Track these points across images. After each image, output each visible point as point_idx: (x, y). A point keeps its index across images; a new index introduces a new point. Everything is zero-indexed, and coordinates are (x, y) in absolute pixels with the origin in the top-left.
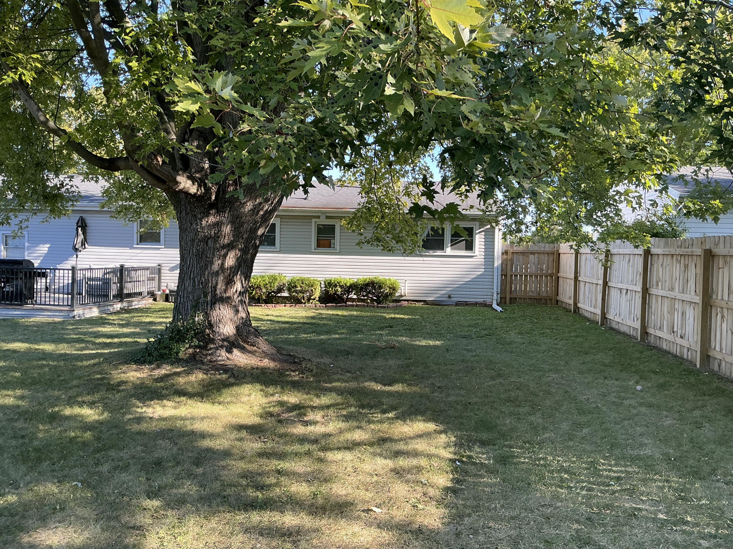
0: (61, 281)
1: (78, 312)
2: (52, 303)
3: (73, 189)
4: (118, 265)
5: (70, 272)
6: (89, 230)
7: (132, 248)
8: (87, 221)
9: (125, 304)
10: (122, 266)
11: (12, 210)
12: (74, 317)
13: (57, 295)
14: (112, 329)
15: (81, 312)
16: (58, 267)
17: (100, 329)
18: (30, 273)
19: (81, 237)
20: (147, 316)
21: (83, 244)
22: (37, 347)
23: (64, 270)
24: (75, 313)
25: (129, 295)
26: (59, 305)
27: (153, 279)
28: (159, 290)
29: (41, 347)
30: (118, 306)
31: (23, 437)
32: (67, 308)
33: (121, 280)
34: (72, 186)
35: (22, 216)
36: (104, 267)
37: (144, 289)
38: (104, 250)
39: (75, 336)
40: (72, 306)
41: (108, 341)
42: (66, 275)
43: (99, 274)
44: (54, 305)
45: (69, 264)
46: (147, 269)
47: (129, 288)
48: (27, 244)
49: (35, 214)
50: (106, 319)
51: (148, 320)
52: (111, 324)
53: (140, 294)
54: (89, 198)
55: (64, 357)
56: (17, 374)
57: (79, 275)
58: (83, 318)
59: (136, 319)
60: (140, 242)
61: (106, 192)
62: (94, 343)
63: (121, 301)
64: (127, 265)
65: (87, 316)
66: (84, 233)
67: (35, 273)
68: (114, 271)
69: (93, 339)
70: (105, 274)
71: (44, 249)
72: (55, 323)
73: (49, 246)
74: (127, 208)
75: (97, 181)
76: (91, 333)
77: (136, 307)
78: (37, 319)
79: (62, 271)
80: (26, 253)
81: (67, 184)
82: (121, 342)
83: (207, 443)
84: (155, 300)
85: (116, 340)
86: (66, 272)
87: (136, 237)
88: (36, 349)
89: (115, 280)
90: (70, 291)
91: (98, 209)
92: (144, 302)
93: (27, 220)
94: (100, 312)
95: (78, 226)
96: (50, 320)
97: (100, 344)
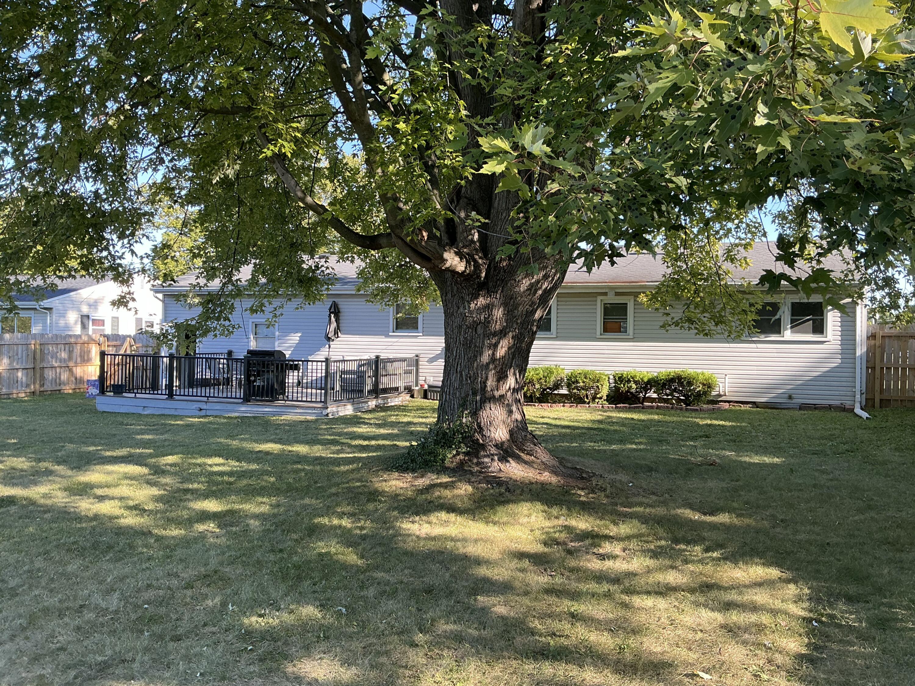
0: (314, 375)
1: (332, 409)
2: (304, 399)
3: (328, 271)
4: (373, 356)
5: (324, 364)
6: (342, 316)
7: (387, 336)
8: (340, 307)
9: (380, 401)
10: (377, 357)
11: (266, 296)
12: (327, 415)
13: (309, 391)
14: (368, 430)
15: (334, 409)
16: (310, 358)
17: (355, 429)
18: (282, 365)
19: (334, 325)
20: (405, 415)
21: (336, 333)
22: (290, 448)
23: (317, 361)
24: (329, 410)
25: (385, 391)
26: (311, 402)
27: (410, 372)
28: (417, 385)
29: (294, 449)
30: (372, 403)
31: (281, 551)
32: (320, 405)
33: (376, 374)
34: (327, 268)
35: (276, 302)
36: (358, 358)
37: (400, 384)
38: (358, 339)
39: (329, 437)
40: (325, 402)
41: (366, 443)
42: (319, 367)
43: (353, 367)
44: (306, 401)
45: (322, 355)
46: (403, 360)
47: (385, 382)
48: (277, 333)
49: (290, 300)
50: (361, 418)
51: (405, 420)
52: (367, 424)
53: (396, 389)
54: (343, 281)
55: (319, 460)
56: (272, 479)
57: (333, 367)
58: (337, 416)
59: (393, 419)
60: (397, 329)
61: (361, 273)
62: (350, 446)
63: (376, 397)
64: (383, 356)
65: (341, 414)
66: (337, 321)
67: (287, 365)
68: (369, 363)
69: (349, 441)
70: (360, 366)
71: (295, 338)
72: (308, 421)
73: (300, 335)
74: (383, 291)
75: (352, 262)
76: (347, 434)
77: (393, 404)
78: (289, 417)
79: (315, 363)
80: (276, 344)
81: (322, 266)
82: (379, 445)
83: (483, 571)
84: (412, 396)
85: (373, 443)
86: (319, 364)
87: (392, 323)
88: (290, 451)
89: (371, 373)
90: (323, 386)
91: (354, 292)
92: (400, 399)
93: (282, 307)
94: (355, 410)
95: (331, 313)
96: (302, 418)
97: (356, 446)
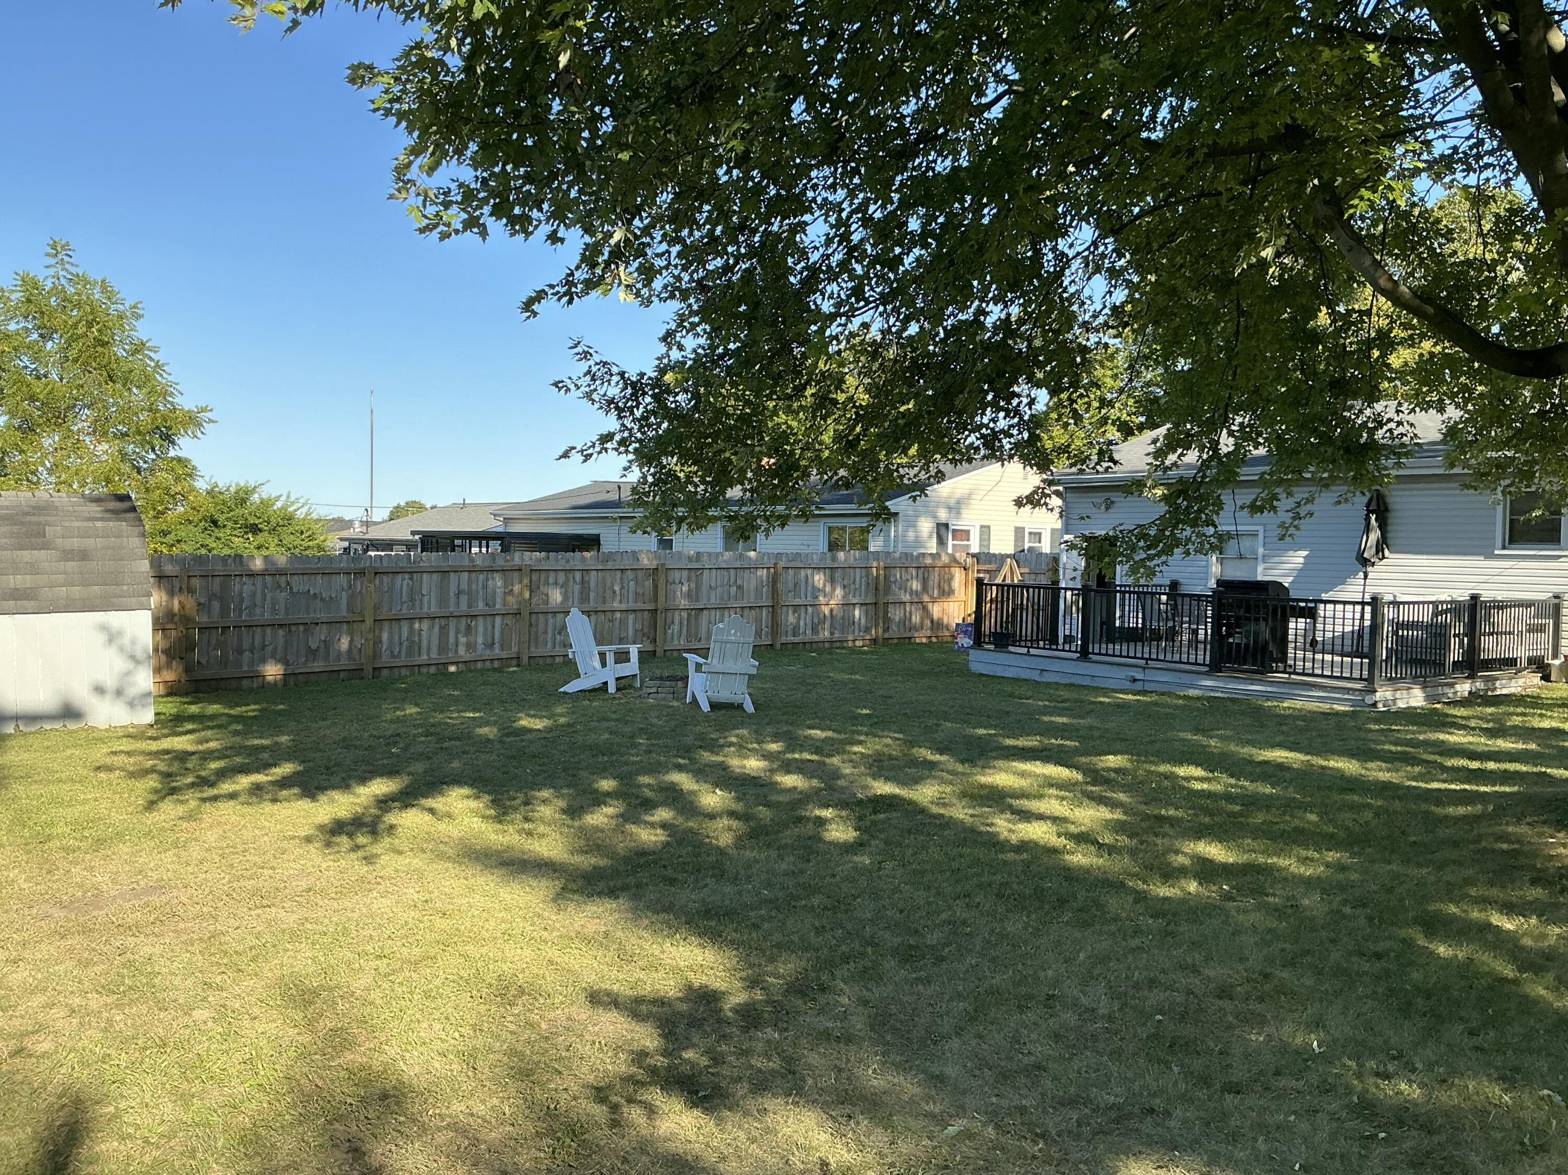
0: (1329, 627)
1: (1383, 694)
2: (1318, 672)
3: (1401, 430)
4: (1463, 595)
5: (1368, 609)
6: (1392, 518)
7: (1490, 556)
8: (1389, 500)
9: (1479, 685)
10: (1475, 598)
11: (1280, 482)
12: (1374, 705)
13: (1328, 657)
14: (1471, 739)
15: (1389, 695)
16: (1325, 596)
17: (1442, 736)
18: (1284, 609)
19: (1375, 535)
20: (1541, 715)
21: (1379, 549)
22: (1325, 763)
23: (1345, 603)
24: (1378, 696)
25: (1488, 664)
26: (1341, 678)
27: (1541, 629)
28: (1555, 656)
29: (1332, 764)
30: (1464, 688)
31: (1378, 956)
32: (1358, 686)
33: (1472, 631)
34: (1399, 423)
35: (1301, 493)
36: (1433, 599)
37: (1522, 652)
38: (1425, 562)
39: (1393, 748)
40: (1370, 680)
41: (1475, 765)
42: (1349, 615)
43: (1424, 615)
44: (1331, 677)
45: (1353, 589)
46: (1528, 604)
47: (1490, 647)
48: (1261, 551)
49: (1327, 486)
50: (1447, 715)
51: (1546, 724)
52: (1464, 727)
53: (1511, 662)
54: (1418, 449)
55: (1385, 788)
56: (1313, 817)
57: (1389, 613)
58: (1394, 709)
59: (1517, 721)
60: (1511, 542)
62: (1444, 769)
63: (1472, 677)
64: (1487, 595)
65: (1402, 704)
66: (1383, 526)
67: (1293, 607)
68: (1456, 608)
69: (1439, 759)
70: (1436, 614)
71: (1298, 558)
72: (1337, 714)
73: (1305, 553)
76: (1426, 743)
77: (1505, 692)
78: (1298, 704)
79: (1340, 607)
80: (1260, 569)
81: (1390, 420)
82: (1506, 771)
84: (1546, 678)
85: (1491, 765)
86: (1349, 607)
87: (1499, 530)
88: (1323, 768)
89: (1460, 628)
90: (1366, 650)
91: (1441, 471)
92: (1521, 682)
93: (1310, 500)
94: (1428, 698)
95: (1369, 512)
96: (1325, 707)
97: (1454, 769)
